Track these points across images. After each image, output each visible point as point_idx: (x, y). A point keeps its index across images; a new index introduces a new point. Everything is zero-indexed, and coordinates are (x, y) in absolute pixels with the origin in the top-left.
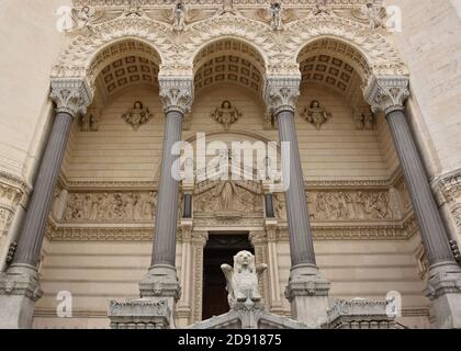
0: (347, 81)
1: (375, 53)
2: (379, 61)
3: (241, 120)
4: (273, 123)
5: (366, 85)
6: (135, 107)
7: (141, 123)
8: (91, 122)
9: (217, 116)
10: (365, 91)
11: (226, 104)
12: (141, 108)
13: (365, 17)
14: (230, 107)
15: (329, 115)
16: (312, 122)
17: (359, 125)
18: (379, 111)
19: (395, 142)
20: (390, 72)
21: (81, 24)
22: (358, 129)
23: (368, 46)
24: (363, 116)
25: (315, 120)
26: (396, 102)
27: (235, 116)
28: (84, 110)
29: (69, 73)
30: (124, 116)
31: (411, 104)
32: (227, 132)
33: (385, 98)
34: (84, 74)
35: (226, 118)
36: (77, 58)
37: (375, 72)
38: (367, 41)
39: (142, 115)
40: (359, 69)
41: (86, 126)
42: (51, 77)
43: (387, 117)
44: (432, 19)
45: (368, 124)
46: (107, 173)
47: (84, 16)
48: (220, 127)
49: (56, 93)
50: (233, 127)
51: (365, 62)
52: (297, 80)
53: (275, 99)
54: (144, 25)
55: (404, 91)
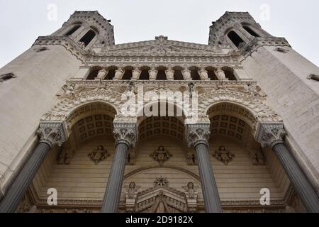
0: (242, 132)
1: (257, 109)
2: (261, 114)
3: (171, 159)
4: (194, 161)
5: (255, 130)
6: (98, 149)
7: (100, 160)
8: (66, 158)
9: (155, 156)
10: (255, 134)
11: (161, 148)
12: (102, 149)
13: (247, 91)
14: (163, 150)
15: (233, 155)
16: (222, 160)
17: (255, 161)
18: (267, 146)
19: (284, 166)
20: (270, 120)
21: (68, 92)
22: (254, 165)
23: (252, 106)
24: (256, 155)
25: (223, 158)
26: (278, 137)
27: (167, 156)
28: (60, 144)
29: (53, 119)
30: (89, 155)
31: (288, 139)
32: (161, 166)
33: (270, 136)
34: (63, 119)
35: (161, 156)
36: (61, 110)
37: (260, 120)
38: (251, 103)
39: (103, 155)
40: (249, 122)
41: (62, 161)
42: (41, 120)
43: (273, 149)
44: (290, 87)
45: (261, 161)
46: (70, 194)
47: (71, 88)
48: (157, 163)
49: (42, 130)
50: (166, 163)
51: (252, 116)
52: (207, 124)
53: (194, 136)
54: (108, 94)
55: (281, 131)
